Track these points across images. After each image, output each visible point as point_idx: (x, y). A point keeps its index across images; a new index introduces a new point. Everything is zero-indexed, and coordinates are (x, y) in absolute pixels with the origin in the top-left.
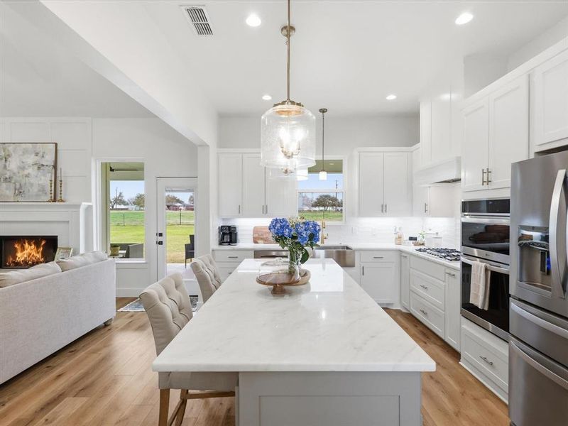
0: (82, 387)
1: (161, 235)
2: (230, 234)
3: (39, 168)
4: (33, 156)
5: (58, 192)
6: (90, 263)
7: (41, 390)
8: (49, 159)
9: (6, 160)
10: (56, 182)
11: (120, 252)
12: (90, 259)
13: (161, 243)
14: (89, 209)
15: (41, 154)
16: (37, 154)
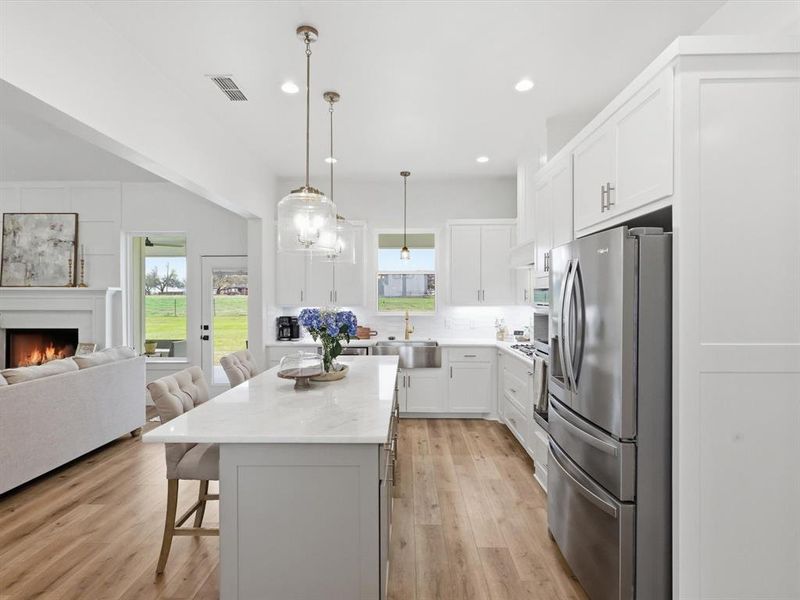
0: (99, 495)
1: (206, 328)
2: (291, 327)
3: (56, 244)
4: (48, 229)
5: (79, 275)
6: (113, 361)
7: (54, 497)
8: (68, 233)
9: (15, 235)
10: (76, 262)
11: (157, 350)
12: (114, 355)
13: (206, 338)
14: (117, 296)
15: (57, 228)
16: (53, 227)
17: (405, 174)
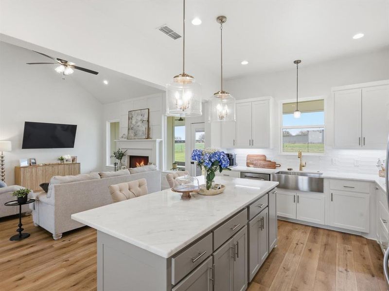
3: (142, 122)
4: (140, 116)
5: (149, 134)
6: (145, 171)
8: (146, 117)
9: (132, 119)
10: (148, 129)
11: (177, 166)
13: (193, 163)
14: (161, 142)
15: (143, 115)
17: (297, 62)
